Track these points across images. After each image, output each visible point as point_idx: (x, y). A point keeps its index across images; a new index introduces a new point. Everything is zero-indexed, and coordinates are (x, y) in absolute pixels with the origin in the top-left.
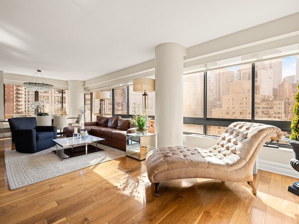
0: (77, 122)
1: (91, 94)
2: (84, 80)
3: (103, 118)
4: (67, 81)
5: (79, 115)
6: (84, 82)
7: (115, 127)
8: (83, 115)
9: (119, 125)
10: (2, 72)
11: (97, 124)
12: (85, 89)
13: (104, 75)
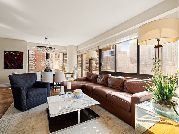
0: (72, 76)
1: (82, 55)
2: (77, 45)
3: (92, 74)
4: (66, 47)
5: (73, 71)
6: (77, 46)
7: (105, 84)
8: (76, 71)
9: (110, 82)
10: (26, 41)
11: (87, 80)
12: (78, 52)
13: (92, 39)
